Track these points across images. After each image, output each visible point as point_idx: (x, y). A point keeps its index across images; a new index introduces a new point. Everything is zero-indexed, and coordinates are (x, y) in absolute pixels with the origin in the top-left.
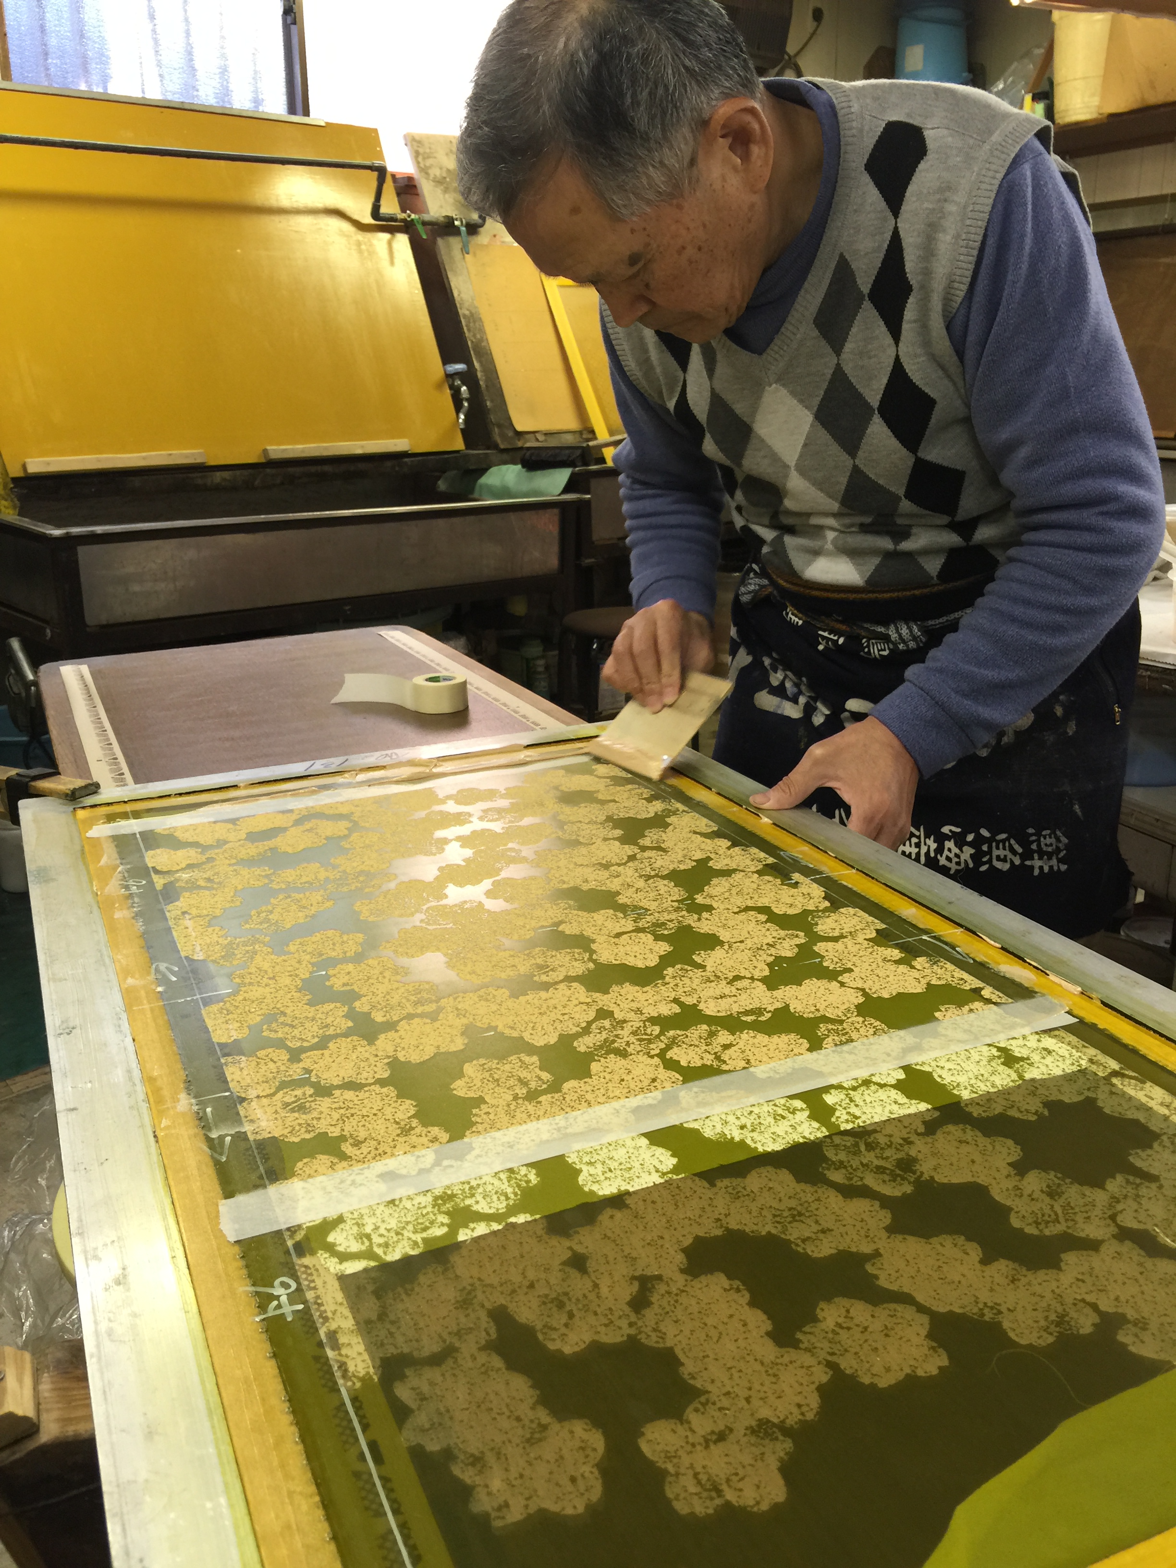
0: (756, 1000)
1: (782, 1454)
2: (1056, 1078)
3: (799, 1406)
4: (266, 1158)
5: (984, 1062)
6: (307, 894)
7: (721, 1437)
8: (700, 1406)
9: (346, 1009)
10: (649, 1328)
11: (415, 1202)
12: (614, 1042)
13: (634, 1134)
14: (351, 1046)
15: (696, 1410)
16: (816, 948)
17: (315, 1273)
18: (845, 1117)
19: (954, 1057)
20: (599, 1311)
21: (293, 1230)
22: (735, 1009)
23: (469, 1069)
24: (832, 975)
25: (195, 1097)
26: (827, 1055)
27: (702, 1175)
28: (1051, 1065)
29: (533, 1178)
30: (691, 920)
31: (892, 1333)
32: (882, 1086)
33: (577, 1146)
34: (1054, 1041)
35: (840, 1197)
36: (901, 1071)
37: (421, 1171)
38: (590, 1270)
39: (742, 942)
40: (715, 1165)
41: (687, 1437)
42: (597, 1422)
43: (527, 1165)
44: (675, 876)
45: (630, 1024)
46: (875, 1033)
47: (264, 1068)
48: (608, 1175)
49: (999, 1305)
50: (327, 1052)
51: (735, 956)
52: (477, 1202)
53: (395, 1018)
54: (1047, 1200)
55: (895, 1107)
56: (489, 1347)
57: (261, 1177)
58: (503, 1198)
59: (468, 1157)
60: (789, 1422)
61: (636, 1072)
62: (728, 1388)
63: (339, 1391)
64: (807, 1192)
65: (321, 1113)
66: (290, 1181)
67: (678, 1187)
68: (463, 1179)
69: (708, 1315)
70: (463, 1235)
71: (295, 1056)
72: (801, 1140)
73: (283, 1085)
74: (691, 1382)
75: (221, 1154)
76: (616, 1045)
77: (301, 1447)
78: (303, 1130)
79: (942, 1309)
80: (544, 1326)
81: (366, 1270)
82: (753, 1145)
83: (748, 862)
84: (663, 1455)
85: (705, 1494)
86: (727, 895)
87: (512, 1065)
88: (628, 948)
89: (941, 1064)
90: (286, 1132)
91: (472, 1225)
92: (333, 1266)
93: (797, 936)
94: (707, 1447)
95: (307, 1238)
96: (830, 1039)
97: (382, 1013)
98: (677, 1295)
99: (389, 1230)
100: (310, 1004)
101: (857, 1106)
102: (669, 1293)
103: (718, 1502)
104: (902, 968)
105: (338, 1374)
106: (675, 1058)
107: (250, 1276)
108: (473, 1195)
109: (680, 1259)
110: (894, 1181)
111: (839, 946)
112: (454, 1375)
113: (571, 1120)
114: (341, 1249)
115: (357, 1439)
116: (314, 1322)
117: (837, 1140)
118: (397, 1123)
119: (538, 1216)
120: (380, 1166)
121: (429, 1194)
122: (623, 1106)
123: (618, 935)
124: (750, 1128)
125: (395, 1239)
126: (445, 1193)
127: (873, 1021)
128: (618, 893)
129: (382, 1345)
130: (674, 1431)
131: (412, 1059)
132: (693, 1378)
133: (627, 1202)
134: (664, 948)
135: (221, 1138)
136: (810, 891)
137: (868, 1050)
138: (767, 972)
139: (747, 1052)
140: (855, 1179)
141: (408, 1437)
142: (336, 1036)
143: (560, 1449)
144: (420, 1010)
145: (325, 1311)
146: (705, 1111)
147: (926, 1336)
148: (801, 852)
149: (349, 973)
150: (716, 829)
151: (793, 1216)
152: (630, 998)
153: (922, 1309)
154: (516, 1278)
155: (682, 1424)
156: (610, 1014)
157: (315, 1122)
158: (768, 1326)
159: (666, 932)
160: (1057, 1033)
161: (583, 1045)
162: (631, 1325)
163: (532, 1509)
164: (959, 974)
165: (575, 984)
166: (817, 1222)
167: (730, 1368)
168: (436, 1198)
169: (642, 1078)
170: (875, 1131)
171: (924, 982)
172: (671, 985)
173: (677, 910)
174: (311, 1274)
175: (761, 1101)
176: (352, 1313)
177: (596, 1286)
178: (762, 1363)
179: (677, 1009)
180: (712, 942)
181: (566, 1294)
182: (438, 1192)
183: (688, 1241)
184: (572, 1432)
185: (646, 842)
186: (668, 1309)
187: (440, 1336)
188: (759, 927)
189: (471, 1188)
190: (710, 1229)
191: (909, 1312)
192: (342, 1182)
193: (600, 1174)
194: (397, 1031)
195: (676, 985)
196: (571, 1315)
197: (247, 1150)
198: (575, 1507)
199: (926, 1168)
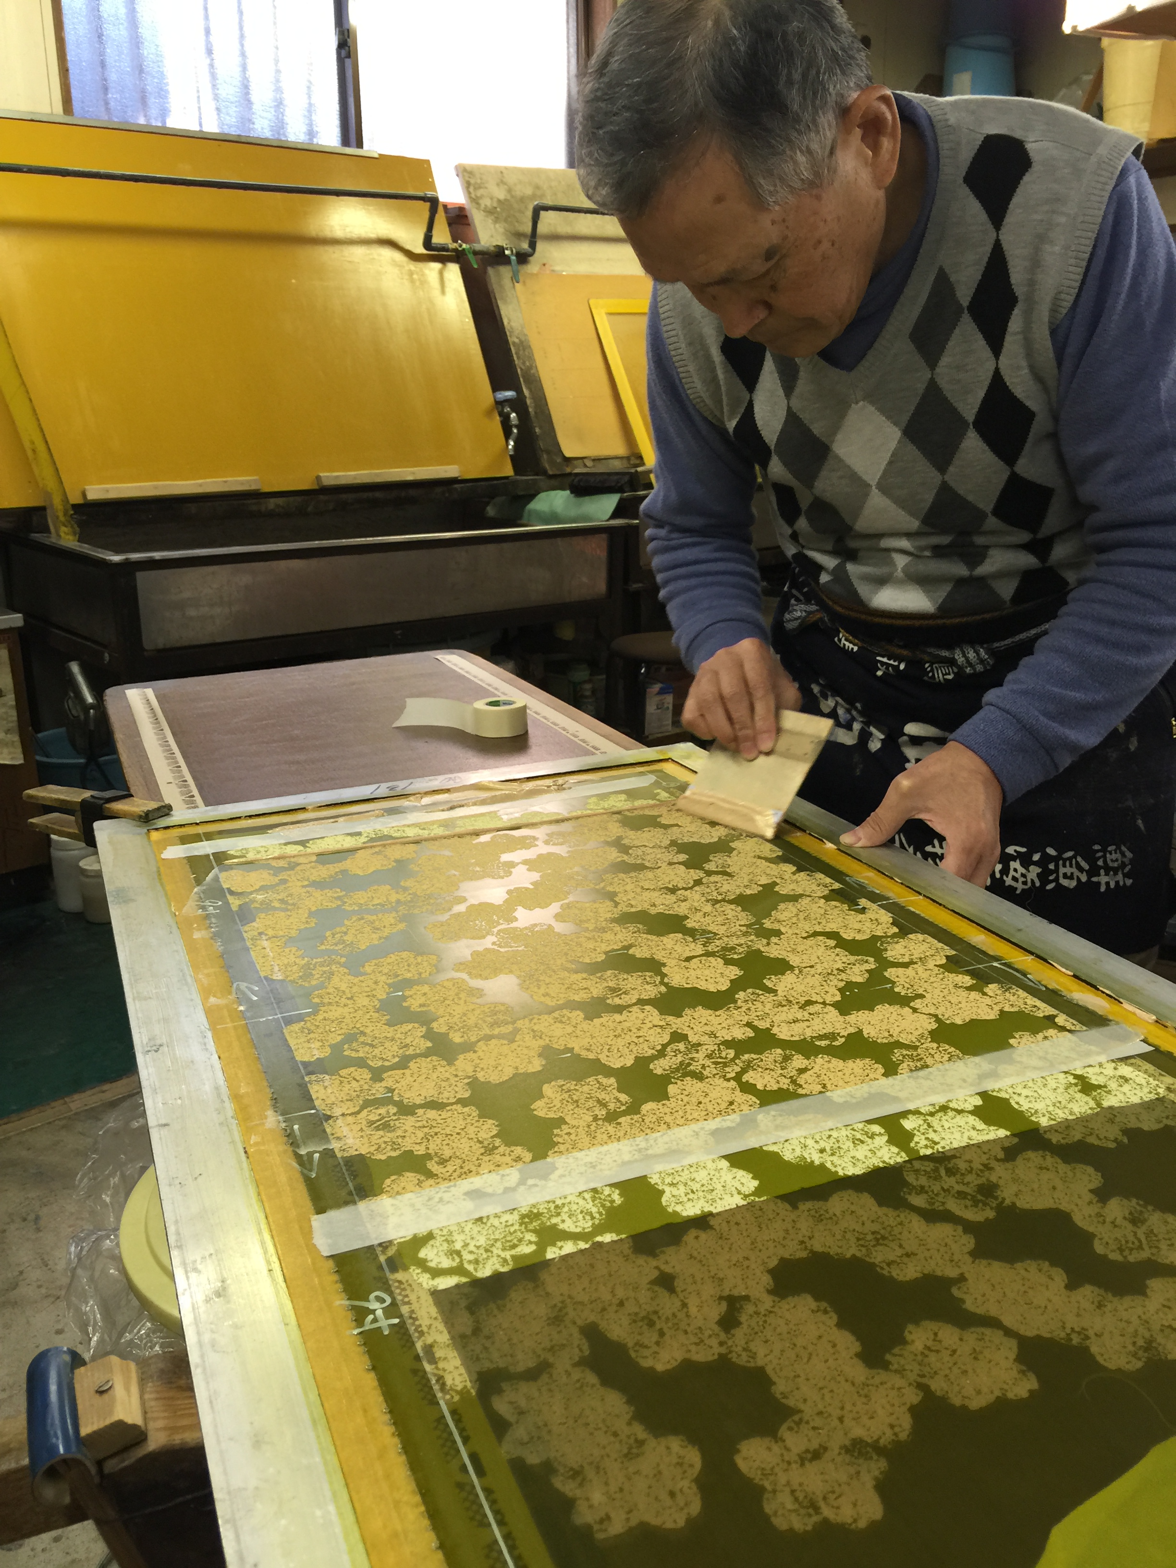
0: (829, 1024)
1: (877, 1473)
2: (1134, 1106)
3: (892, 1426)
4: (354, 1175)
5: (1061, 1090)
6: (380, 916)
7: (816, 1455)
8: (792, 1425)
9: (424, 1029)
10: (739, 1349)
11: (503, 1220)
12: (689, 1064)
13: (715, 1157)
14: (430, 1066)
15: (790, 1429)
16: (886, 974)
17: (408, 1288)
18: (923, 1142)
19: (1030, 1084)
20: (689, 1330)
21: (385, 1246)
22: (809, 1033)
23: (547, 1089)
24: (904, 1001)
25: (282, 1114)
26: (903, 1081)
27: (784, 1198)
28: (1128, 1093)
29: (617, 1198)
30: (760, 944)
31: (980, 1357)
32: (960, 1112)
33: (659, 1167)
34: (1131, 1069)
35: (923, 1222)
36: (978, 1097)
37: (507, 1190)
38: (678, 1289)
39: (812, 967)
40: (796, 1188)
41: (782, 1455)
42: (693, 1439)
43: (611, 1185)
44: (741, 901)
45: (705, 1047)
46: (950, 1060)
47: (348, 1086)
48: (691, 1196)
49: (1087, 1330)
50: (407, 1072)
51: (806, 981)
52: (563, 1221)
53: (473, 1039)
54: (1130, 1227)
55: (974, 1134)
56: (582, 1363)
57: (350, 1193)
58: (588, 1217)
59: (552, 1177)
60: (882, 1442)
61: (713, 1095)
62: (820, 1407)
63: (438, 1404)
64: (889, 1216)
65: (406, 1131)
66: (379, 1198)
67: (761, 1209)
68: (548, 1198)
69: (796, 1336)
70: (551, 1253)
71: (377, 1075)
72: (881, 1165)
73: (367, 1104)
74: (783, 1401)
75: (311, 1170)
76: (692, 1068)
77: (404, 1458)
78: (389, 1148)
79: (1030, 1334)
80: (636, 1344)
81: (457, 1286)
82: (833, 1169)
83: (814, 887)
84: (759, 1472)
85: (803, 1511)
86: (794, 920)
87: (590, 1086)
88: (699, 972)
89: (1018, 1091)
90: (372, 1149)
91: (559, 1244)
92: (426, 1281)
93: (867, 962)
94: (802, 1465)
95: (399, 1253)
96: (905, 1065)
97: (459, 1034)
98: (765, 1315)
99: (478, 1247)
100: (389, 1024)
101: (935, 1131)
102: (757, 1313)
103: (816, 1519)
104: (974, 995)
105: (436, 1388)
106: (751, 1081)
107: (345, 1290)
108: (558, 1214)
109: (766, 1280)
110: (976, 1206)
111: (910, 971)
112: (550, 1390)
113: (652, 1142)
114: (432, 1264)
115: (458, 1451)
116: (410, 1336)
117: (917, 1165)
118: (481, 1142)
119: (623, 1236)
120: (466, 1185)
121: (516, 1212)
122: (702, 1129)
123: (688, 959)
124: (830, 1153)
125: (485, 1256)
126: (531, 1211)
127: (947, 1047)
128: (686, 917)
129: (478, 1359)
130: (769, 1449)
131: (491, 1079)
132: (785, 1397)
133: (712, 1223)
134: (734, 972)
135: (310, 1155)
136: (877, 916)
137: (943, 1076)
138: (838, 998)
139: (823, 1076)
140: (937, 1204)
141: (507, 1449)
142: (416, 1056)
143: (658, 1465)
144: (496, 1031)
145: (420, 1326)
146: (784, 1135)
147: (1015, 1360)
148: (867, 878)
149: (425, 994)
150: (780, 854)
151: (877, 1240)
152: (704, 1021)
153: (1009, 1333)
154: (606, 1296)
155: (776, 1442)
156: (683, 1037)
157: (400, 1140)
158: (856, 1347)
159: (735, 956)
160: (1133, 1061)
161: (659, 1067)
162: (721, 1344)
163: (634, 1522)
164: (1032, 1001)
165: (648, 1008)
166: (901, 1246)
167: (821, 1389)
168: (523, 1217)
169: (719, 1101)
170: (954, 1157)
171: (997, 1008)
172: (744, 1009)
173: (745, 934)
174: (404, 1289)
175: (839, 1125)
176: (447, 1329)
177: (684, 1305)
178: (853, 1384)
179: (750, 1033)
180: (782, 966)
181: (656, 1312)
182: (524, 1210)
183: (773, 1263)
184: (668, 1448)
185: (711, 866)
186: (757, 1329)
187: (534, 1352)
188: (829, 952)
189: (557, 1207)
190: (793, 1251)
191: (997, 1336)
192: (430, 1199)
193: (683, 1195)
194: (475, 1052)
195: (749, 1009)
196: (662, 1334)
197: (336, 1166)
198: (675, 1521)
199: (1007, 1194)
